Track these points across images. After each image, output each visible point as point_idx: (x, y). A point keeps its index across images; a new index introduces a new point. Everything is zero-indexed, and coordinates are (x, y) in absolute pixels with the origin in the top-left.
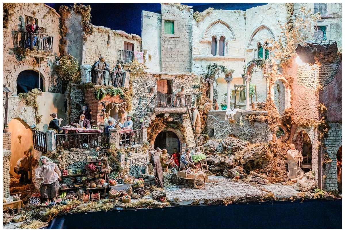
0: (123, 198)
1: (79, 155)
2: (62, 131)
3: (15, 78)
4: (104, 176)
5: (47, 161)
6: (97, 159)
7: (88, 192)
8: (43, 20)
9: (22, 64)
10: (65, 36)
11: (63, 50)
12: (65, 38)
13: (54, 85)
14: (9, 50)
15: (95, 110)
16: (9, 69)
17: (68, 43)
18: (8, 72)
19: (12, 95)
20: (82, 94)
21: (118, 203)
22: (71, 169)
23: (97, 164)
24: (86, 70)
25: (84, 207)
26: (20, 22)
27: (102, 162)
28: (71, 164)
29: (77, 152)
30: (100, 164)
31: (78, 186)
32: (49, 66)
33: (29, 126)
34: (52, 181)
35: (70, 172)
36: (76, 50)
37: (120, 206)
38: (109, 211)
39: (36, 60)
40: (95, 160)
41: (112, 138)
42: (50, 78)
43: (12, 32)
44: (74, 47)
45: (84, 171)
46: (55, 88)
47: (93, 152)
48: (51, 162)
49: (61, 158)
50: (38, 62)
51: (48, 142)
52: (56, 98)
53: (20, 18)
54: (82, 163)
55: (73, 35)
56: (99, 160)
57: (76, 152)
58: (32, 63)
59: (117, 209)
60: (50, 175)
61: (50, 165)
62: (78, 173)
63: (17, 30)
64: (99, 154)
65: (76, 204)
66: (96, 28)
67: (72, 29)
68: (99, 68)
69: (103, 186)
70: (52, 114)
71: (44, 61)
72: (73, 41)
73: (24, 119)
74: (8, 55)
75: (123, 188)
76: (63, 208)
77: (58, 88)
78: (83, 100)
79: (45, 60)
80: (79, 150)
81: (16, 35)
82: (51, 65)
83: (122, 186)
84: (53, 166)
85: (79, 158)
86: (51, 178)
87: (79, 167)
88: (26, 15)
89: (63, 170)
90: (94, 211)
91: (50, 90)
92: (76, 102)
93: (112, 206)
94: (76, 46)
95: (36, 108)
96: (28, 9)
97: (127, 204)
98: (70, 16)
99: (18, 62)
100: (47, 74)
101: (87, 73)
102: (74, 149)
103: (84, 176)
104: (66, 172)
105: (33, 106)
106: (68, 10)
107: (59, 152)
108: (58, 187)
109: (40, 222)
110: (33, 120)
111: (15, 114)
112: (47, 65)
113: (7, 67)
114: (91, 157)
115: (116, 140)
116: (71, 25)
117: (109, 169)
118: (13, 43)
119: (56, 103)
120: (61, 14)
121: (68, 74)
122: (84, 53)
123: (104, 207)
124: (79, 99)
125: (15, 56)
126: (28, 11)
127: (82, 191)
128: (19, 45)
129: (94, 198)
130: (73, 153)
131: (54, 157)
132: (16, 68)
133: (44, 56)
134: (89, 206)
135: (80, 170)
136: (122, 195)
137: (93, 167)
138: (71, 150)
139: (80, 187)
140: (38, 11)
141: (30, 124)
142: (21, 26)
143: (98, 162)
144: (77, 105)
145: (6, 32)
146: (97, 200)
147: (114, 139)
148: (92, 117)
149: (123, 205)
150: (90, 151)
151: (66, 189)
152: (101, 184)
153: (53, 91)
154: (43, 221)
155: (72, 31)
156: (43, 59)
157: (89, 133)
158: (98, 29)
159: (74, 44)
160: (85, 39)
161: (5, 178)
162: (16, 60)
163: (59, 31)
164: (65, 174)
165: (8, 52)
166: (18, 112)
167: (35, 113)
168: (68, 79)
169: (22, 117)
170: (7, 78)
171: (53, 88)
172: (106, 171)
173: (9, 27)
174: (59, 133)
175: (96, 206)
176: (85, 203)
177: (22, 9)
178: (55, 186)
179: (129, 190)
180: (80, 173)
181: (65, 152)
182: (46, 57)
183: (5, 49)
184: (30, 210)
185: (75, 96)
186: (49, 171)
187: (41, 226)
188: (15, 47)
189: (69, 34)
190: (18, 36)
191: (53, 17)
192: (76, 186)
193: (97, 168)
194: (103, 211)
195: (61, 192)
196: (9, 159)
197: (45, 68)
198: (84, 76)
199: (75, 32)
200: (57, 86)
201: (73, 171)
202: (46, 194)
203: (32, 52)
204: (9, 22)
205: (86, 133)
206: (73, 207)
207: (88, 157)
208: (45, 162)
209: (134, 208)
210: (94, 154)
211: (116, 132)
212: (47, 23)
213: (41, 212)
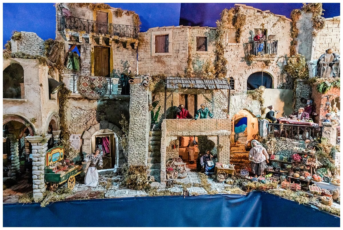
0: (323, 198)
1: (287, 144)
2: (276, 121)
3: (245, 79)
4: (310, 168)
5: (258, 144)
6: (303, 152)
7: (290, 180)
8: (272, 29)
9: (252, 68)
10: (296, 37)
11: (293, 50)
12: (297, 39)
13: (284, 82)
14: (241, 59)
15: (319, 104)
16: (241, 73)
17: (299, 43)
18: (240, 75)
19: (243, 92)
20: (309, 88)
21: (314, 200)
22: (279, 155)
23: (303, 156)
24: (312, 65)
25: (279, 191)
26: (251, 35)
27: (308, 155)
28: (279, 150)
29: (286, 141)
30: (305, 156)
31: (283, 172)
32: (278, 67)
33: (254, 116)
34: (259, 161)
35: (277, 158)
36: (306, 48)
37: (315, 204)
38: (302, 204)
39: (265, 63)
40: (301, 152)
41: (325, 133)
42: (280, 77)
43: (243, 44)
44: (305, 45)
45: (290, 159)
46: (285, 85)
47: (301, 144)
48: (260, 146)
49: (270, 143)
50: (267, 65)
51: (260, 129)
52: (283, 93)
53: (250, 32)
54: (290, 152)
55: (304, 34)
56: (306, 153)
57: (284, 140)
58: (261, 66)
59: (312, 206)
60: (258, 156)
61: (259, 148)
62: (284, 160)
63: (247, 42)
64: (307, 146)
65: (273, 186)
66: (329, 20)
67: (302, 29)
68: (325, 60)
69: (306, 179)
70: (269, 106)
71: (270, 63)
72: (303, 40)
73: (250, 110)
74: (240, 62)
75: (329, 187)
76: (260, 185)
77: (288, 84)
78: (310, 95)
79: (272, 62)
80: (287, 139)
81: (247, 46)
82: (280, 65)
83: (327, 185)
84: (261, 149)
85: (287, 147)
86: (259, 159)
87: (287, 155)
88: (255, 28)
89: (271, 154)
90: (288, 199)
91: (279, 87)
92: (302, 96)
93: (306, 201)
94: (306, 44)
95: (261, 102)
96: (257, 23)
97: (324, 206)
98: (301, 17)
99: (248, 67)
100: (277, 73)
101: (313, 67)
102: (283, 138)
103: (289, 164)
104: (273, 157)
105: (259, 100)
106: (299, 12)
107: (269, 139)
108: (264, 167)
109: (240, 190)
110: (258, 111)
111: (243, 106)
112: (276, 66)
113: (239, 72)
114: (298, 148)
115: (331, 136)
116: (302, 25)
117: (317, 164)
118: (245, 53)
119: (282, 97)
120: (292, 19)
121: (296, 71)
122: (313, 49)
123: (298, 199)
124: (305, 93)
125: (246, 63)
126: (258, 24)
127: (284, 177)
128: (249, 53)
129: (292, 187)
130: (281, 141)
131: (264, 142)
132: (246, 71)
133: (270, 59)
134: (284, 192)
135: (286, 157)
136: (323, 194)
137: (297, 157)
138: (280, 139)
139: (285, 173)
140: (268, 22)
141: (255, 114)
142: (251, 38)
143: (305, 155)
144: (302, 99)
145: (238, 46)
146: (294, 190)
147: (328, 134)
148: (316, 111)
149: (320, 205)
150: (299, 142)
151: (272, 171)
152: (304, 176)
153: (282, 88)
154: (243, 190)
155: (303, 31)
156: (270, 62)
157: (299, 124)
158: (333, 20)
159: (305, 43)
160: (314, 35)
161: (226, 150)
162: (247, 65)
163: (290, 35)
164: (272, 158)
165: (240, 60)
166: (245, 105)
167: (261, 106)
168: (297, 75)
169: (249, 109)
170: (239, 80)
171: (282, 85)
172: (311, 165)
173: (241, 41)
174: (273, 123)
175: (291, 195)
176: (282, 188)
177: (252, 25)
178: (261, 166)
179: (335, 192)
180: (286, 161)
181: (273, 139)
182: (272, 59)
183: (238, 58)
184: (240, 179)
185: (300, 91)
186: (258, 152)
187: (240, 193)
188: (246, 55)
189: (300, 35)
190: (249, 46)
191: (283, 23)
192: (281, 171)
193: (301, 160)
194: (296, 203)
195: (267, 172)
196: (229, 137)
197: (274, 68)
198: (311, 71)
199: (306, 30)
200: (286, 83)
201: (280, 157)
202: (254, 170)
203: (257, 57)
204: (241, 37)
205: (297, 124)
206: (269, 188)
207: (295, 148)
208: (256, 145)
209: (334, 213)
210: (303, 146)
211: (331, 126)
212: (277, 30)
213: (245, 182)
